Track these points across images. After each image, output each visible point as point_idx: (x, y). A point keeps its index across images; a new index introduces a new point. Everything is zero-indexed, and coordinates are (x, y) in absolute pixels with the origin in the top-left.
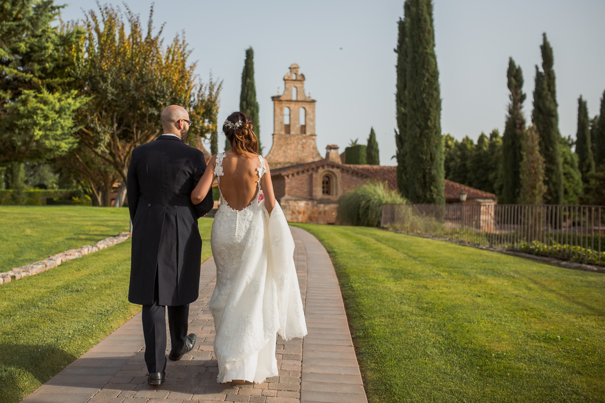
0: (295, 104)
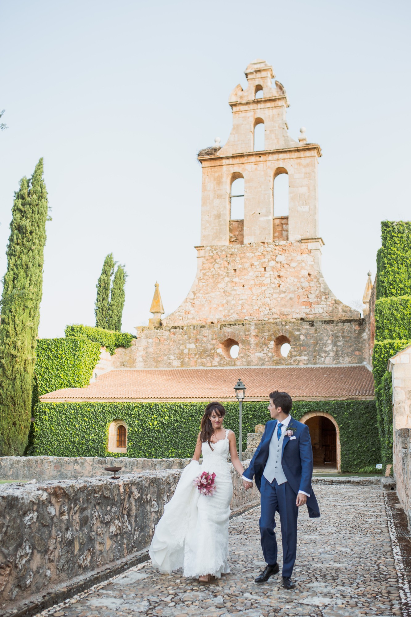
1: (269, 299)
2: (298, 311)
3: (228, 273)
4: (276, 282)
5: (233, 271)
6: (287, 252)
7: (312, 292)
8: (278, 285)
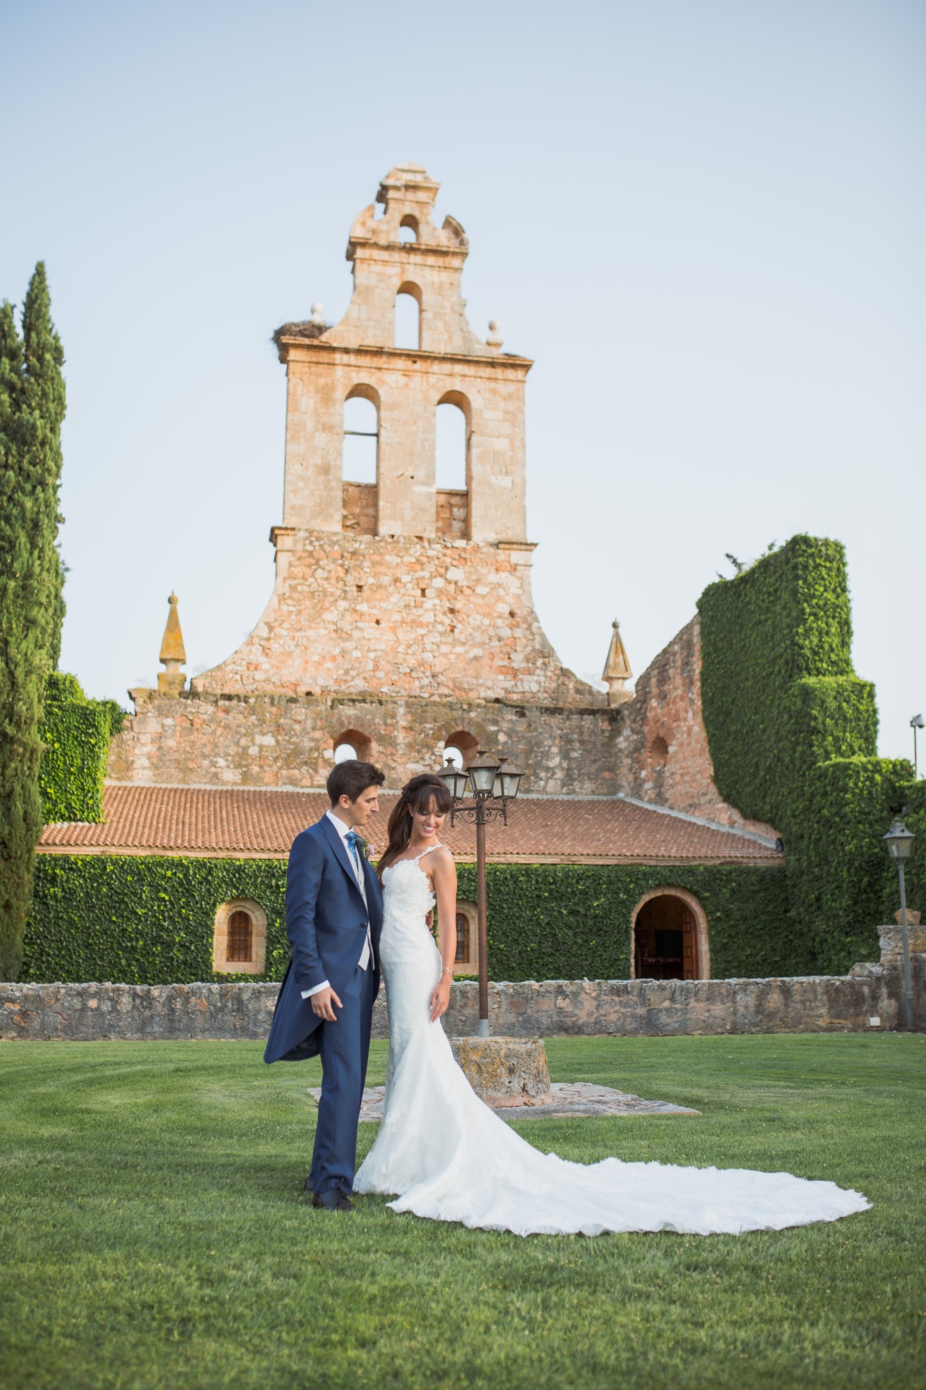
1: (431, 655)
2: (489, 684)
3: (345, 591)
4: (447, 621)
5: (355, 589)
6: (469, 563)
7: (518, 649)
8: (449, 628)
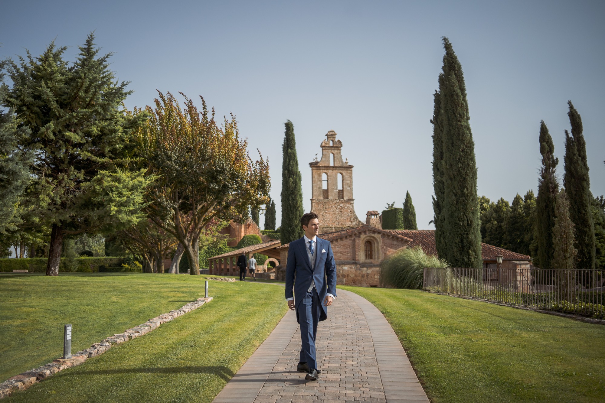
0: (332, 170)
2: (347, 224)
4: (340, 213)
5: (325, 208)
6: (344, 203)
7: (352, 217)
